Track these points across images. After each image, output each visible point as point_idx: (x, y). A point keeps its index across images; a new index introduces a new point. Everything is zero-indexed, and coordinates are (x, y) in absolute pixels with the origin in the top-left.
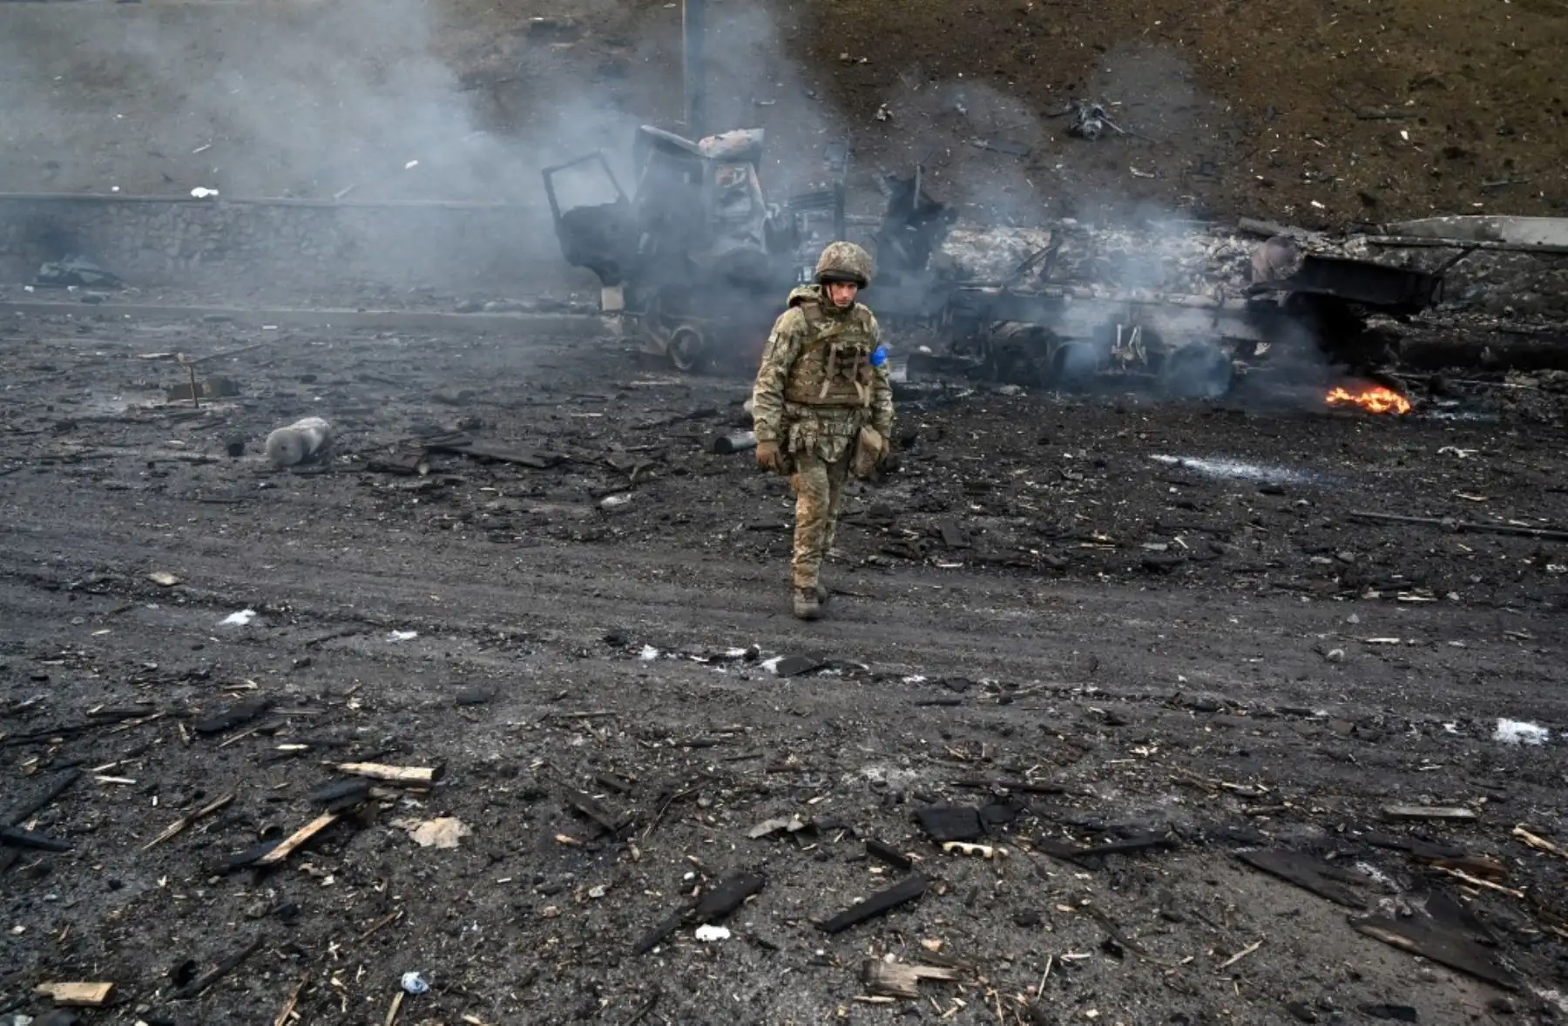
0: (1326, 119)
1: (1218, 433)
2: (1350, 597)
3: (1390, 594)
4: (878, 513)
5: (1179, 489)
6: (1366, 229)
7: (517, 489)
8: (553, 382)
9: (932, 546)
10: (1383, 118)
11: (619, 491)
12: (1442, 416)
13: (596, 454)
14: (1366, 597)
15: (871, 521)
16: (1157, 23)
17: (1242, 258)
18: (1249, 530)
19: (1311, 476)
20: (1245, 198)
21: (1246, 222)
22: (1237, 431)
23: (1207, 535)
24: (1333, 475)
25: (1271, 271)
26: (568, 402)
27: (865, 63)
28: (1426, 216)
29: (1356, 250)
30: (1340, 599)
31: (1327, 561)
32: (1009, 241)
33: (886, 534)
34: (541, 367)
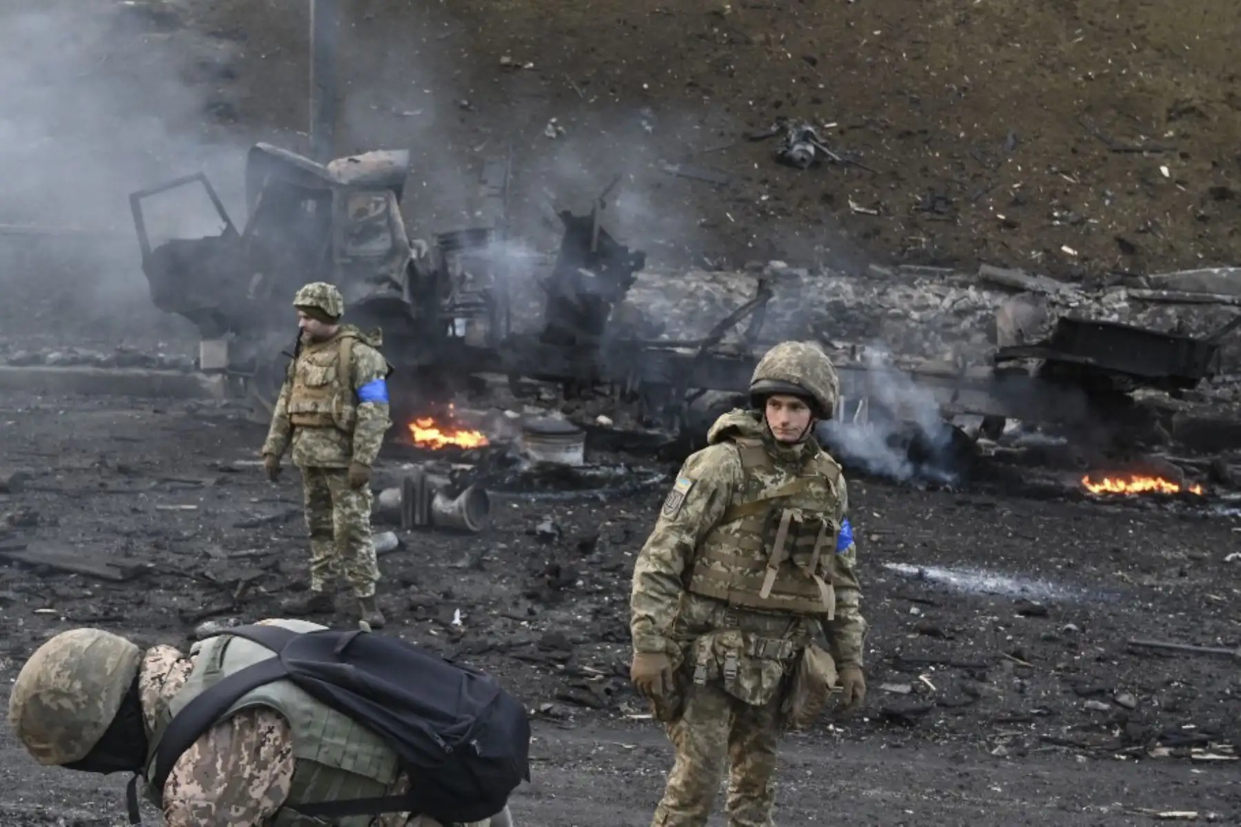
0: (1074, 151)
1: (966, 534)
2: (1135, 756)
3: (1184, 750)
4: (552, 643)
5: (922, 611)
6: (1124, 281)
7: (85, 611)
8: (133, 460)
9: (621, 690)
10: (1140, 151)
11: (219, 613)
12: (1227, 512)
13: (190, 561)
14: (1153, 755)
15: (542, 655)
16: (877, 33)
17: (984, 313)
18: (1009, 665)
19: (1079, 591)
20: (985, 241)
21: (986, 269)
22: (986, 531)
23: (958, 670)
24: (1104, 591)
25: (1020, 334)
26: (154, 489)
27: (530, 69)
28: (1194, 267)
29: (1116, 306)
30: (1123, 757)
31: (1105, 706)
32: (706, 287)
33: (562, 673)
34: (118, 439)
